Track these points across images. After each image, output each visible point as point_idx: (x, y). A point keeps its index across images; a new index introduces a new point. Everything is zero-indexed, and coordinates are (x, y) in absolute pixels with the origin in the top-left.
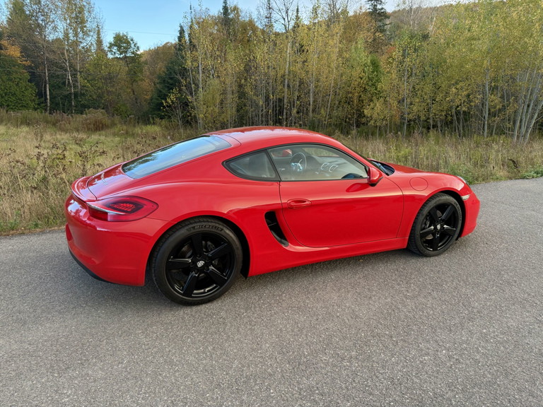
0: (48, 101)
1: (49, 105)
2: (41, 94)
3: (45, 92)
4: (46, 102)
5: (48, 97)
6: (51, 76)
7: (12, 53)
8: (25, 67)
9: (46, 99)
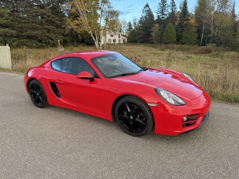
0: (202, 40)
1: (201, 42)
2: (199, 38)
3: (201, 37)
4: (200, 41)
5: (202, 39)
6: (205, 30)
7: (191, 21)
8: (195, 27)
9: (201, 40)
